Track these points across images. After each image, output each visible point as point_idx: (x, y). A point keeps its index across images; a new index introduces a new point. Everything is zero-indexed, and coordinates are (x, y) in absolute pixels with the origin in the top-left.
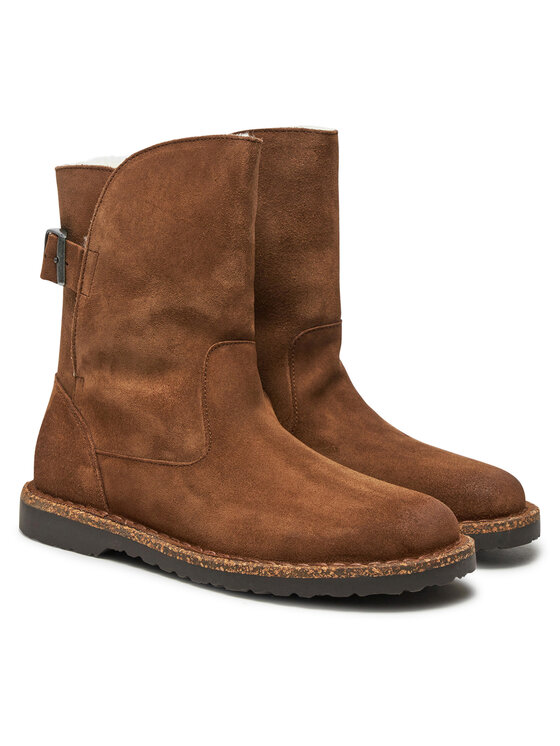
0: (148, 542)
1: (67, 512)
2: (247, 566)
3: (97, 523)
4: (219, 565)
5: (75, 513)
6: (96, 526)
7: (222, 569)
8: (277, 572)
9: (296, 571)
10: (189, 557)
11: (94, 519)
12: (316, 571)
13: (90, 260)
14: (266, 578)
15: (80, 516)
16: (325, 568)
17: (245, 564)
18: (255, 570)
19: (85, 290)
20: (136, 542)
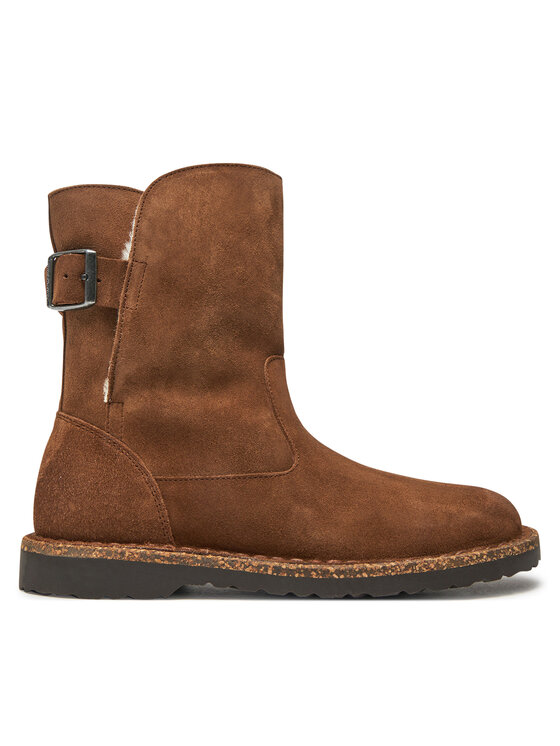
0: (246, 567)
1: (123, 554)
2: (396, 566)
3: (168, 559)
4: (361, 572)
5: (132, 552)
6: (166, 562)
7: (365, 575)
8: (432, 566)
9: (452, 560)
10: (315, 570)
11: (164, 554)
12: (471, 557)
13: (136, 271)
14: (422, 574)
15: (142, 555)
16: (478, 553)
17: (393, 564)
18: (407, 568)
19: (130, 304)
20: (227, 570)
